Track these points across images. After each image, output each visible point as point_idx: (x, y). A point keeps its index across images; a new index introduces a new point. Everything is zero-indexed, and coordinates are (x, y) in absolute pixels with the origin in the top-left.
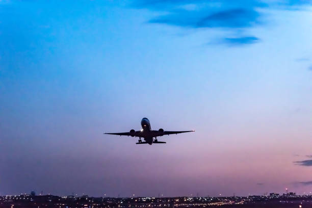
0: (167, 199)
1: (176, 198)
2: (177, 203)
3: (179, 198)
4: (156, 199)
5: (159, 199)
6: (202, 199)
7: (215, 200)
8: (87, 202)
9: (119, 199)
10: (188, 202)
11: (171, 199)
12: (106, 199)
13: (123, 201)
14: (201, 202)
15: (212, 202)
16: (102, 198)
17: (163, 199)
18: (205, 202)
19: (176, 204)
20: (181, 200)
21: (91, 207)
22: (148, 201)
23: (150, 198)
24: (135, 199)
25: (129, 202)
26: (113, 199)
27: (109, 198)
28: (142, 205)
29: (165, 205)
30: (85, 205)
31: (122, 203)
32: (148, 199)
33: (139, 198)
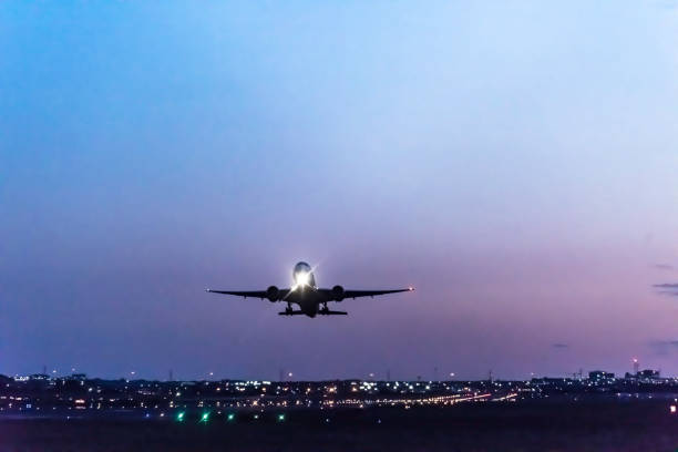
0: (304, 385)
1: (330, 384)
2: (332, 396)
3: (337, 383)
4: (274, 385)
5: (282, 384)
6: (402, 386)
7: (438, 389)
8: (81, 392)
9: (172, 386)
10: (362, 395)
11: (314, 385)
12: (135, 385)
13: (181, 389)
14: (397, 395)
15: (429, 395)
16: (123, 380)
17: (292, 385)
18: (409, 395)
19: (329, 399)
20: (344, 388)
21: (95, 406)
22: (252, 392)
23: (256, 383)
24: (214, 385)
25: (198, 392)
26: (153, 385)
27: (142, 381)
28: (234, 403)
29: (298, 403)
30: (78, 401)
31: (178, 394)
32: (251, 386)
33: (227, 381)
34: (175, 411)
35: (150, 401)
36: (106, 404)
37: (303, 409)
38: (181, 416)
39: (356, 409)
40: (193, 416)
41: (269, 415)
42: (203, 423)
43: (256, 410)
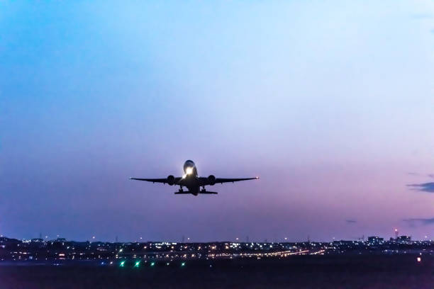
0: (196, 245)
1: (212, 244)
2: (214, 252)
3: (217, 244)
4: (179, 245)
5: (184, 245)
6: (255, 245)
7: (277, 247)
8: (62, 249)
9: (118, 245)
10: (232, 251)
11: (203, 245)
12: (95, 245)
13: (122, 247)
14: (252, 251)
15: (271, 251)
16: (88, 242)
17: (188, 244)
18: (260, 251)
19: (211, 253)
20: (221, 246)
21: (71, 257)
22: (166, 249)
23: (167, 244)
24: (142, 245)
25: (133, 249)
26: (106, 245)
27: (99, 243)
28: (155, 255)
29: (193, 256)
30: (60, 255)
31: (121, 250)
32: (165, 246)
33: (151, 242)
34: (119, 261)
35: (104, 255)
36: (78, 256)
37: (196, 259)
38: (122, 263)
39: (227, 259)
40: (130, 263)
41: (176, 263)
42: (136, 267)
43: (168, 260)
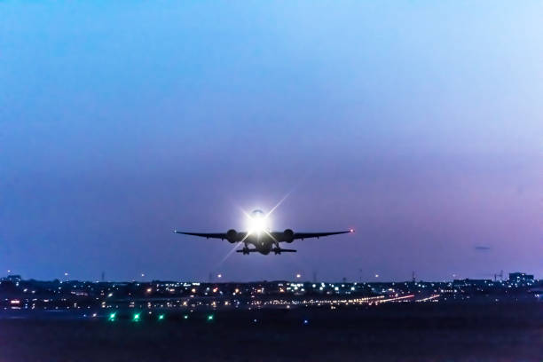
0: (232, 286)
1: (257, 285)
2: (259, 296)
3: (264, 284)
4: (204, 286)
5: (212, 286)
6: (328, 288)
7: (363, 291)
8: (16, 292)
9: (105, 286)
10: (289, 296)
11: (242, 286)
12: (68, 286)
13: (113, 290)
14: (323, 296)
15: (354, 295)
16: (57, 281)
17: (221, 286)
18: (334, 296)
19: (256, 299)
20: (271, 288)
21: (30, 305)
22: (182, 292)
23: (185, 285)
24: (145, 285)
25: (129, 293)
26: (86, 287)
27: (75, 282)
28: (165, 303)
29: (226, 303)
30: (13, 302)
31: (110, 295)
32: (182, 287)
33: (158, 282)
34: (108, 311)
35: (83, 302)
36: (40, 304)
37: (232, 309)
38: (113, 316)
39: (283, 310)
40: (125, 316)
41: (199, 316)
42: (135, 322)
43: (186, 310)
